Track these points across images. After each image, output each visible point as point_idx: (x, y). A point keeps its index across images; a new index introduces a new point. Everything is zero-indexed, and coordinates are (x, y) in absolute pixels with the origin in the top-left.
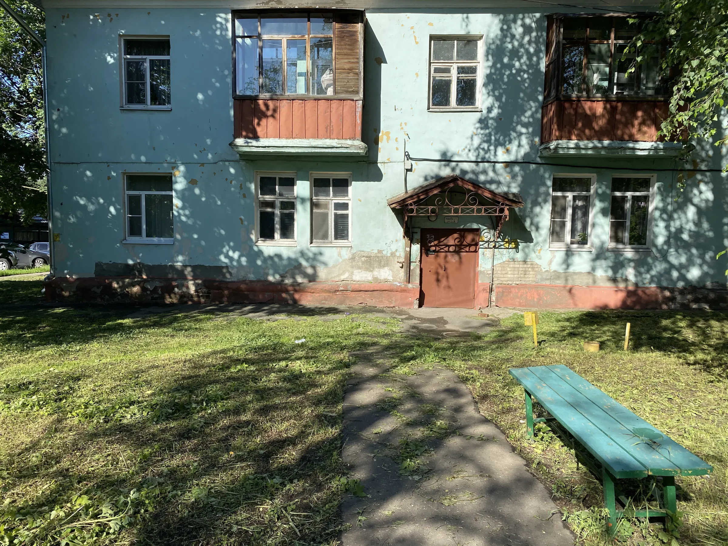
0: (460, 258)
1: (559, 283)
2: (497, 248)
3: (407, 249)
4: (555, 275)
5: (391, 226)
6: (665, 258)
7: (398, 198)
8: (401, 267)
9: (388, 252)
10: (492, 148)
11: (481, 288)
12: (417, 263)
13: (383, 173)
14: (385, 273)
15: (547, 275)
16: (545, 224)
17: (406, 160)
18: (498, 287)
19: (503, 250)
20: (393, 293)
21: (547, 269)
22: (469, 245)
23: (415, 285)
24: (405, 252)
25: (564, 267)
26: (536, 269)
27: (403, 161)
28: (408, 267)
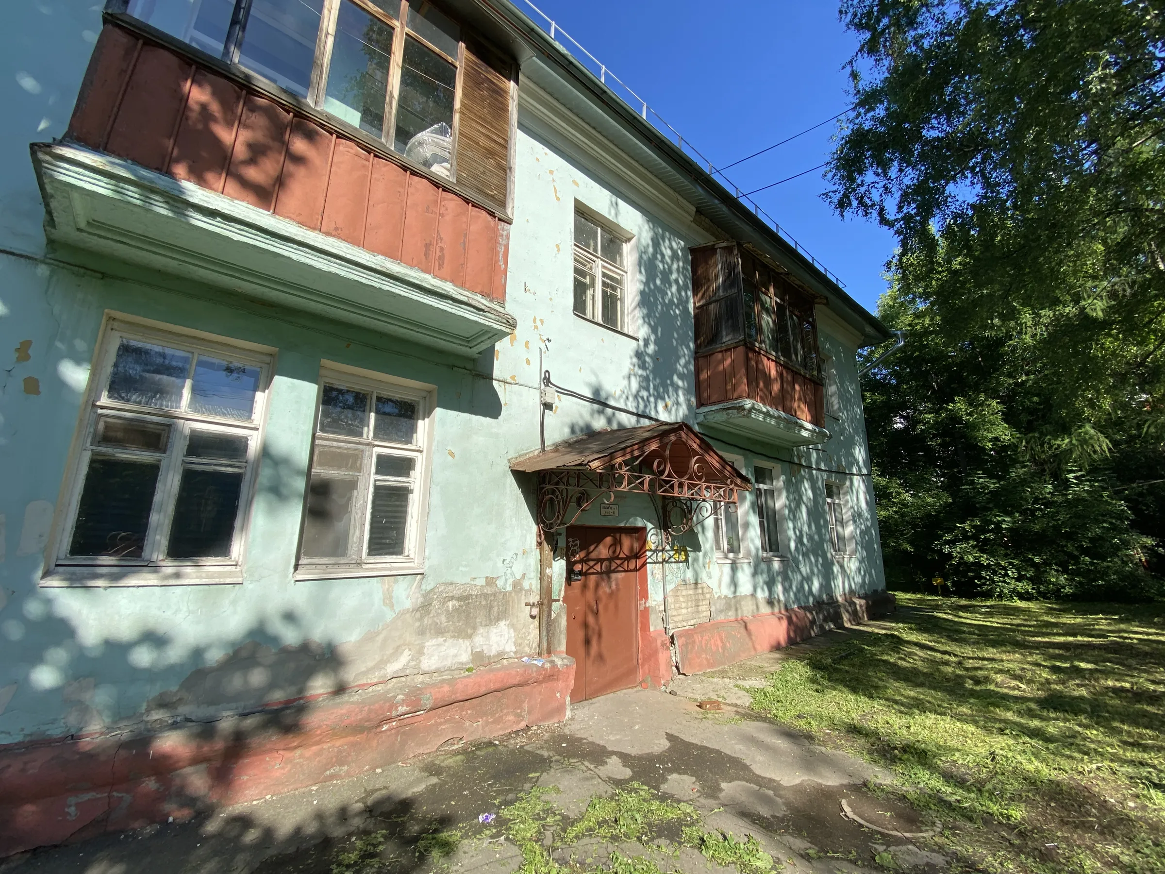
0: (618, 585)
1: (731, 615)
2: (667, 562)
3: (548, 571)
4: (726, 603)
5: (514, 519)
6: (798, 568)
7: (530, 458)
8: (533, 617)
9: (506, 580)
10: (652, 399)
11: (659, 642)
12: (561, 602)
13: (503, 403)
14: (501, 636)
15: (720, 605)
16: (710, 522)
17: (543, 386)
18: (680, 636)
19: (673, 565)
20: (527, 689)
21: (719, 594)
22: (628, 559)
23: (565, 658)
24: (540, 579)
25: (732, 589)
26: (708, 596)
27: (538, 386)
28: (550, 615)
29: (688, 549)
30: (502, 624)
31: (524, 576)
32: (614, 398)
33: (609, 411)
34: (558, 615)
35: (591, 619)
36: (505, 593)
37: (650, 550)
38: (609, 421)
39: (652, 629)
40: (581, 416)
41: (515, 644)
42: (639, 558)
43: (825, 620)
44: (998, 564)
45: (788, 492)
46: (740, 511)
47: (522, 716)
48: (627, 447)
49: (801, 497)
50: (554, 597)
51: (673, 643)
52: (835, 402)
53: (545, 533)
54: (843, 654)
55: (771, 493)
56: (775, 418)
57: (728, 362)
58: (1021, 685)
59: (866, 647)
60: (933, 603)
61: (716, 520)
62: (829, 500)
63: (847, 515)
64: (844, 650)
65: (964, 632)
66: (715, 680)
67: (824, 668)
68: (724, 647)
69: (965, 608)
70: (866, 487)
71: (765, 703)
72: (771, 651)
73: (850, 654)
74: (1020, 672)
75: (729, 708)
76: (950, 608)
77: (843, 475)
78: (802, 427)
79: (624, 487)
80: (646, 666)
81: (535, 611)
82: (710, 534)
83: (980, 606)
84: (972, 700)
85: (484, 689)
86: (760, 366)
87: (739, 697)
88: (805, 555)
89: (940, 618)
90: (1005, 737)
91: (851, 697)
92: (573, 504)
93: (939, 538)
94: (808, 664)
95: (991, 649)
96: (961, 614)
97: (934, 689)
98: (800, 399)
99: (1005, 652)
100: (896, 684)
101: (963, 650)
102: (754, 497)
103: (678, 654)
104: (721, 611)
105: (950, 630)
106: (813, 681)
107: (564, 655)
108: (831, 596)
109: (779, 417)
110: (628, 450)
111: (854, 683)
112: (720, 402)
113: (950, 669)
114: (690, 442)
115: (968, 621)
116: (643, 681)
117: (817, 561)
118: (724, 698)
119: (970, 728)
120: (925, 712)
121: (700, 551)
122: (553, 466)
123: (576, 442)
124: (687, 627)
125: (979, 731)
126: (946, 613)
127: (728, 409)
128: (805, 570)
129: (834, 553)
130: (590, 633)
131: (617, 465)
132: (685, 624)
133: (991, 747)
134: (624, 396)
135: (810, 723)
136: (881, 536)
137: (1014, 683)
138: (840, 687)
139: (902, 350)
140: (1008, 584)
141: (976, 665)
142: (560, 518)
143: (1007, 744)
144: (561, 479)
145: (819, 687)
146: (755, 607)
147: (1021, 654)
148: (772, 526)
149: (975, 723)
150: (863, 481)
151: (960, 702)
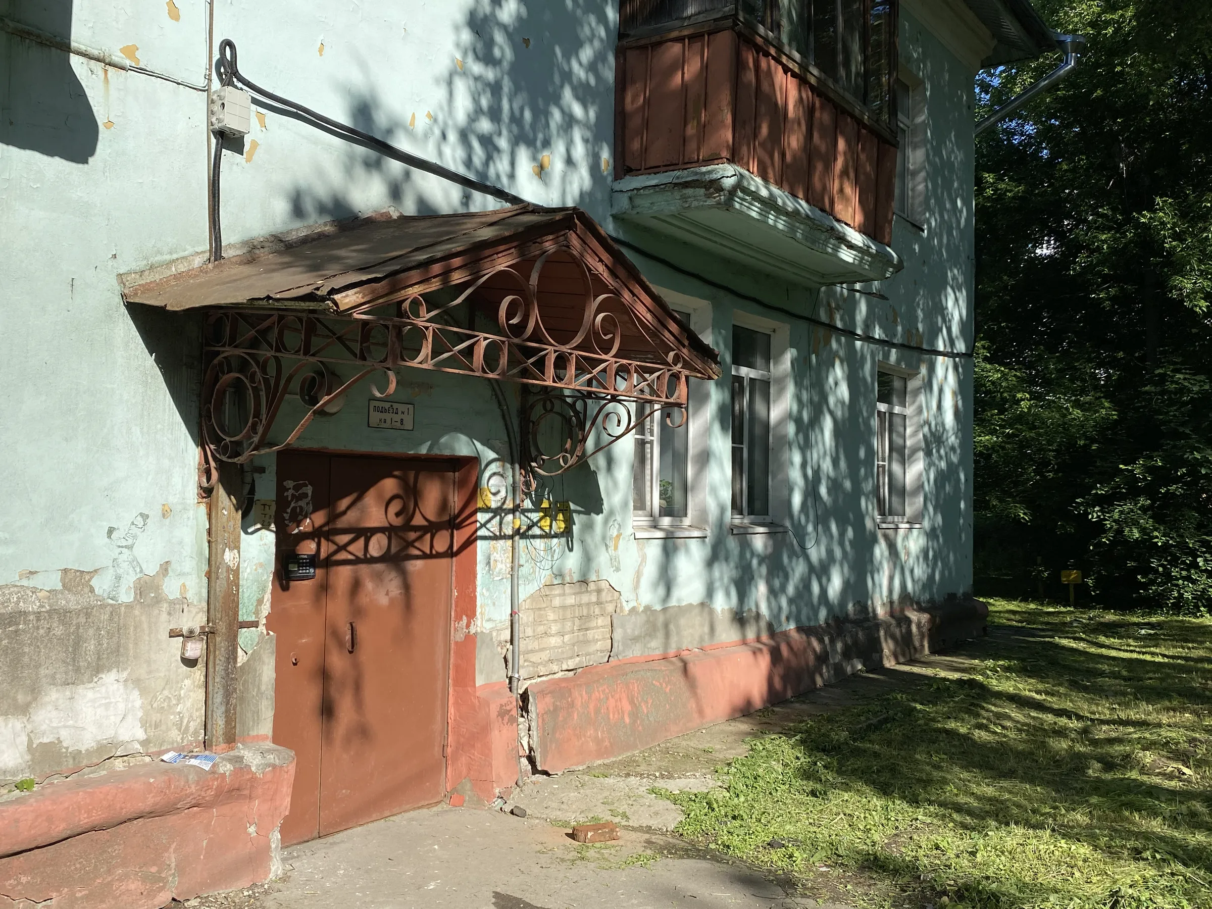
0: (407, 587)
1: (655, 646)
2: (524, 536)
3: (229, 556)
4: (648, 621)
5: (136, 430)
6: (803, 548)
7: (178, 277)
8: (190, 663)
9: (118, 578)
10: (503, 143)
11: (494, 710)
12: (262, 628)
13: (100, 119)
14: (107, 706)
15: (634, 626)
16: (625, 447)
17: (216, 84)
18: (542, 693)
19: (538, 543)
20: (172, 820)
21: (632, 604)
22: (432, 528)
23: (269, 751)
24: (209, 575)
25: (661, 591)
26: (610, 608)
27: (202, 83)
28: (232, 656)
29: (572, 506)
30: (110, 679)
31: (165, 568)
32: (411, 134)
33: (395, 166)
34: (255, 658)
35: (338, 662)
36: (115, 611)
37: (487, 509)
38: (395, 193)
39: (480, 681)
40: (320, 172)
41: (144, 724)
42: (459, 527)
43: (847, 654)
44: (1182, 546)
45: (798, 384)
46: (694, 428)
47: (161, 879)
48: (432, 261)
49: (824, 398)
50: (243, 616)
51: (524, 708)
52: (919, 186)
53: (221, 466)
54: (874, 721)
55: (763, 388)
56: (787, 214)
57: (692, 68)
58: (1185, 770)
59: (919, 707)
60: (1056, 620)
61: (641, 445)
62: (882, 407)
63: (913, 437)
64: (875, 714)
65: (1102, 674)
66: (610, 781)
67: (834, 748)
68: (634, 715)
69: (1110, 629)
70: (961, 383)
71: (708, 822)
72: (732, 718)
73: (886, 720)
74: (1186, 745)
75: (634, 835)
76: (1087, 629)
77: (915, 354)
78: (842, 239)
79: (423, 360)
80: (463, 760)
81: (195, 649)
82: (623, 473)
83: (1138, 625)
84: (1094, 800)
85: (62, 826)
86: (765, 86)
87: (656, 813)
88: (821, 521)
89: (1064, 648)
90: (1142, 864)
91: (877, 802)
92: (293, 399)
93: (1085, 490)
94: (802, 742)
95: (1144, 706)
96: (1102, 639)
97: (1032, 781)
98: (845, 173)
99: (1168, 709)
100: (965, 775)
101: (1094, 708)
102: (727, 395)
103: (534, 733)
104: (635, 639)
105: (1077, 670)
106: (807, 774)
107: (269, 744)
108: (863, 607)
109: (794, 215)
110: (437, 268)
111: (885, 777)
112: (670, 166)
113: (1064, 744)
114: (591, 261)
115: (1114, 653)
116: (454, 790)
117: (842, 534)
118: (625, 816)
119: (1082, 851)
120: (1007, 824)
121: (599, 511)
122: (240, 297)
123: (305, 241)
124: (560, 675)
125: (1098, 855)
126: (1075, 639)
127: (686, 185)
128: (816, 553)
129: (878, 518)
130: (334, 692)
131: (406, 305)
132: (555, 668)
133: (1115, 882)
134: (437, 132)
135: (791, 856)
136: (977, 487)
137: (1172, 766)
138: (859, 785)
139: (1071, 80)
140: (1194, 582)
141: (1114, 735)
142: (260, 430)
143: (1144, 878)
144: (264, 333)
145: (819, 786)
146: (706, 629)
147: (1195, 713)
148: (758, 456)
149: (1093, 840)
150: (956, 368)
151: (1074, 802)
